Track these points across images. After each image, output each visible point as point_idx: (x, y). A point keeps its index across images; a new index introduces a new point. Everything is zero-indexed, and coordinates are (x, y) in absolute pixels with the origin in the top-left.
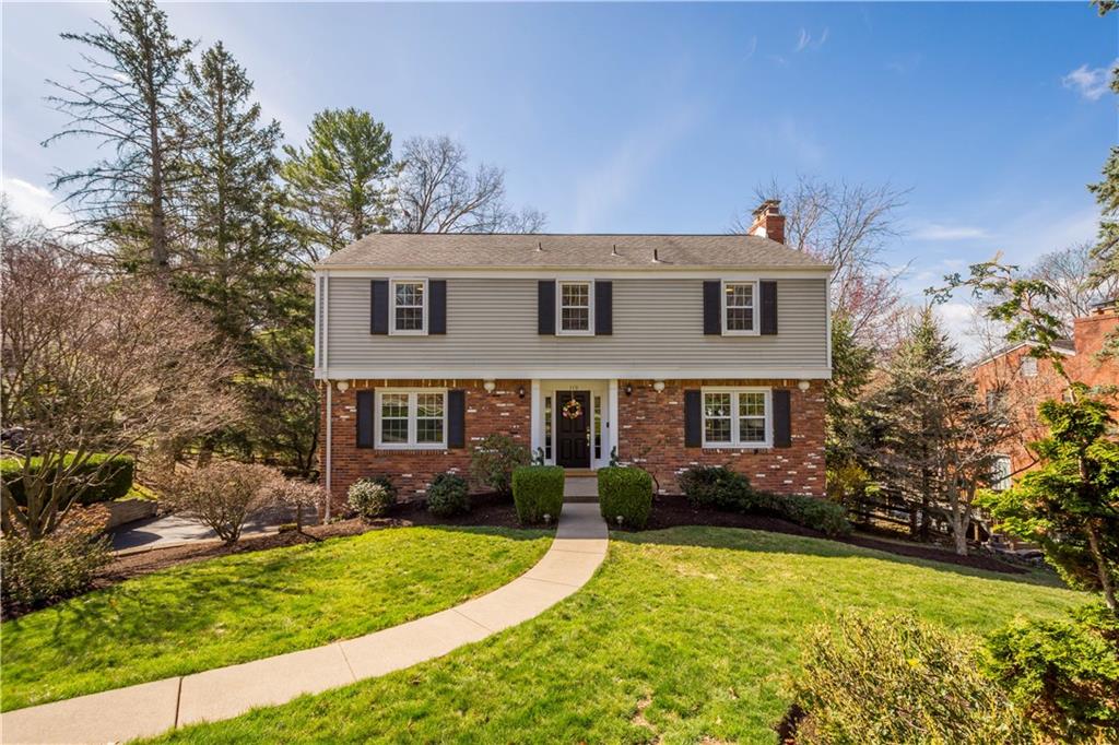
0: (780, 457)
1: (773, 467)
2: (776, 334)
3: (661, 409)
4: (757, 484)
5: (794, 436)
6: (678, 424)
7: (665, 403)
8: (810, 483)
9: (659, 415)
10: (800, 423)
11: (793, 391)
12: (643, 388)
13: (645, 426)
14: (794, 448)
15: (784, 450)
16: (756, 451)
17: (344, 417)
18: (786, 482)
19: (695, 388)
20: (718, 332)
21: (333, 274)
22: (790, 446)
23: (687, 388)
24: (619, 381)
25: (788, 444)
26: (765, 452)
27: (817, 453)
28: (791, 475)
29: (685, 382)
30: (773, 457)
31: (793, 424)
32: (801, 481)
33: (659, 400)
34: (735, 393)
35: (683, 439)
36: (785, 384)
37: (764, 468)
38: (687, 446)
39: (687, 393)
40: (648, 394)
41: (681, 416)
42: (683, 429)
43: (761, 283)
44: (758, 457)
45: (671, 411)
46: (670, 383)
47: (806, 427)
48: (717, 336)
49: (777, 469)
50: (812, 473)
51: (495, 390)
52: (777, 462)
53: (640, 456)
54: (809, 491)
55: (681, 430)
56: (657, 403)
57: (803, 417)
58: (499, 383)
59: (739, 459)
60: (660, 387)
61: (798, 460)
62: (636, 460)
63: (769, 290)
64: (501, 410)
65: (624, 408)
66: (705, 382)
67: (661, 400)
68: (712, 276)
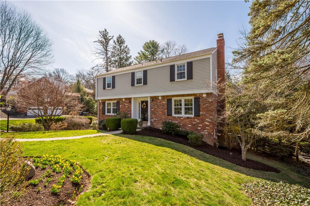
0: (196, 120)
1: (194, 123)
2: (192, 79)
3: (161, 105)
4: (189, 128)
5: (200, 113)
6: (165, 109)
7: (162, 103)
8: (207, 129)
9: (160, 106)
10: (203, 108)
11: (201, 97)
12: (156, 99)
13: (157, 110)
14: (201, 117)
15: (198, 117)
16: (188, 118)
17: (101, 108)
18: (198, 128)
19: (170, 98)
20: (174, 80)
21: (98, 78)
22: (200, 116)
23: (168, 98)
24: (150, 97)
25: (199, 116)
26: (191, 118)
27: (210, 119)
28: (200, 126)
29: (167, 96)
30: (194, 120)
31: (201, 109)
32: (203, 129)
33: (160, 102)
34: (183, 99)
35: (167, 113)
36: (198, 96)
37: (191, 123)
38: (168, 115)
39: (168, 100)
40: (158, 100)
41: (166, 106)
42: (167, 110)
43: (187, 63)
44: (189, 120)
45: (163, 105)
46: (163, 97)
47: (205, 110)
48: (174, 82)
49: (195, 124)
50: (208, 126)
51: (125, 101)
52: (195, 121)
53: (155, 118)
54: (206, 132)
55: (166, 111)
56: (160, 103)
57: (205, 106)
58: (125, 99)
59: (183, 120)
60: (160, 98)
61: (203, 121)
62: (154, 119)
63: (190, 65)
64: (126, 106)
65: (152, 105)
66: (173, 96)
67: (161, 102)
68: (172, 64)
